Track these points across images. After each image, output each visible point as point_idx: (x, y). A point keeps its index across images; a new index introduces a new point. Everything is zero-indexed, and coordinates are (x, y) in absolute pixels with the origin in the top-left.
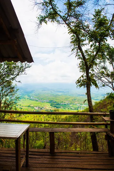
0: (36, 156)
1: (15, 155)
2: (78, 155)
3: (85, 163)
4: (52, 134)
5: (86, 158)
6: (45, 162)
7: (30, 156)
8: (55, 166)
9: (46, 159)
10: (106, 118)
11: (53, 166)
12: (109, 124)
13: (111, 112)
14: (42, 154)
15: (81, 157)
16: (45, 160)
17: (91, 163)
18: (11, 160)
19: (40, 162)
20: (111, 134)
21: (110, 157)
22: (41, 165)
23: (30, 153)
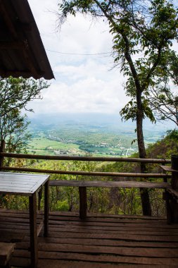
0: (60, 222)
1: (28, 220)
2: (122, 221)
3: (133, 233)
4: (83, 190)
5: (133, 225)
6: (72, 230)
7: (50, 221)
8: (88, 235)
10: (166, 168)
11: (84, 236)
12: (169, 177)
13: (174, 158)
14: (68, 219)
15: (126, 225)
16: (73, 227)
17: (141, 233)
18: (21, 227)
19: (65, 230)
20: (172, 191)
21: (169, 224)
22: (68, 234)
23: (50, 217)
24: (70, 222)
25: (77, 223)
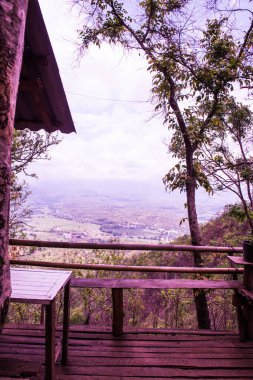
0: (83, 342)
2: (174, 338)
3: (191, 356)
4: (117, 293)
5: (191, 344)
6: (104, 354)
7: (71, 341)
8: (127, 361)
9: (104, 348)
10: (236, 259)
11: (121, 362)
12: (240, 272)
13: (246, 245)
14: (96, 337)
15: (182, 343)
17: (205, 356)
18: (26, 350)
19: (92, 353)
20: (247, 293)
21: (243, 341)
22: (97, 360)
23: (70, 334)
24: (100, 342)
25: (109, 342)
